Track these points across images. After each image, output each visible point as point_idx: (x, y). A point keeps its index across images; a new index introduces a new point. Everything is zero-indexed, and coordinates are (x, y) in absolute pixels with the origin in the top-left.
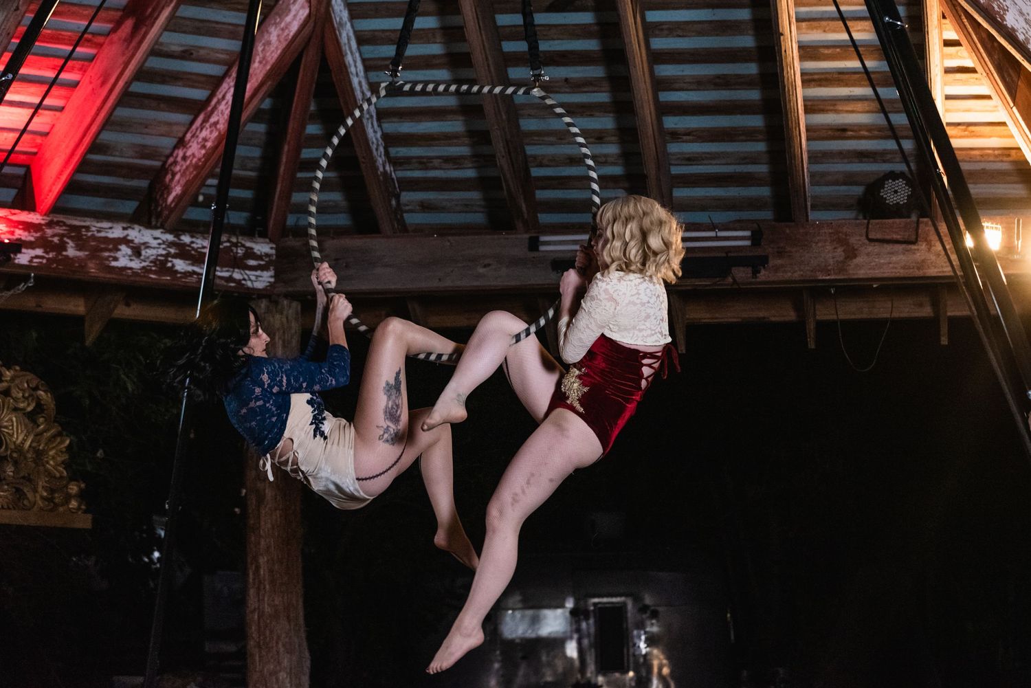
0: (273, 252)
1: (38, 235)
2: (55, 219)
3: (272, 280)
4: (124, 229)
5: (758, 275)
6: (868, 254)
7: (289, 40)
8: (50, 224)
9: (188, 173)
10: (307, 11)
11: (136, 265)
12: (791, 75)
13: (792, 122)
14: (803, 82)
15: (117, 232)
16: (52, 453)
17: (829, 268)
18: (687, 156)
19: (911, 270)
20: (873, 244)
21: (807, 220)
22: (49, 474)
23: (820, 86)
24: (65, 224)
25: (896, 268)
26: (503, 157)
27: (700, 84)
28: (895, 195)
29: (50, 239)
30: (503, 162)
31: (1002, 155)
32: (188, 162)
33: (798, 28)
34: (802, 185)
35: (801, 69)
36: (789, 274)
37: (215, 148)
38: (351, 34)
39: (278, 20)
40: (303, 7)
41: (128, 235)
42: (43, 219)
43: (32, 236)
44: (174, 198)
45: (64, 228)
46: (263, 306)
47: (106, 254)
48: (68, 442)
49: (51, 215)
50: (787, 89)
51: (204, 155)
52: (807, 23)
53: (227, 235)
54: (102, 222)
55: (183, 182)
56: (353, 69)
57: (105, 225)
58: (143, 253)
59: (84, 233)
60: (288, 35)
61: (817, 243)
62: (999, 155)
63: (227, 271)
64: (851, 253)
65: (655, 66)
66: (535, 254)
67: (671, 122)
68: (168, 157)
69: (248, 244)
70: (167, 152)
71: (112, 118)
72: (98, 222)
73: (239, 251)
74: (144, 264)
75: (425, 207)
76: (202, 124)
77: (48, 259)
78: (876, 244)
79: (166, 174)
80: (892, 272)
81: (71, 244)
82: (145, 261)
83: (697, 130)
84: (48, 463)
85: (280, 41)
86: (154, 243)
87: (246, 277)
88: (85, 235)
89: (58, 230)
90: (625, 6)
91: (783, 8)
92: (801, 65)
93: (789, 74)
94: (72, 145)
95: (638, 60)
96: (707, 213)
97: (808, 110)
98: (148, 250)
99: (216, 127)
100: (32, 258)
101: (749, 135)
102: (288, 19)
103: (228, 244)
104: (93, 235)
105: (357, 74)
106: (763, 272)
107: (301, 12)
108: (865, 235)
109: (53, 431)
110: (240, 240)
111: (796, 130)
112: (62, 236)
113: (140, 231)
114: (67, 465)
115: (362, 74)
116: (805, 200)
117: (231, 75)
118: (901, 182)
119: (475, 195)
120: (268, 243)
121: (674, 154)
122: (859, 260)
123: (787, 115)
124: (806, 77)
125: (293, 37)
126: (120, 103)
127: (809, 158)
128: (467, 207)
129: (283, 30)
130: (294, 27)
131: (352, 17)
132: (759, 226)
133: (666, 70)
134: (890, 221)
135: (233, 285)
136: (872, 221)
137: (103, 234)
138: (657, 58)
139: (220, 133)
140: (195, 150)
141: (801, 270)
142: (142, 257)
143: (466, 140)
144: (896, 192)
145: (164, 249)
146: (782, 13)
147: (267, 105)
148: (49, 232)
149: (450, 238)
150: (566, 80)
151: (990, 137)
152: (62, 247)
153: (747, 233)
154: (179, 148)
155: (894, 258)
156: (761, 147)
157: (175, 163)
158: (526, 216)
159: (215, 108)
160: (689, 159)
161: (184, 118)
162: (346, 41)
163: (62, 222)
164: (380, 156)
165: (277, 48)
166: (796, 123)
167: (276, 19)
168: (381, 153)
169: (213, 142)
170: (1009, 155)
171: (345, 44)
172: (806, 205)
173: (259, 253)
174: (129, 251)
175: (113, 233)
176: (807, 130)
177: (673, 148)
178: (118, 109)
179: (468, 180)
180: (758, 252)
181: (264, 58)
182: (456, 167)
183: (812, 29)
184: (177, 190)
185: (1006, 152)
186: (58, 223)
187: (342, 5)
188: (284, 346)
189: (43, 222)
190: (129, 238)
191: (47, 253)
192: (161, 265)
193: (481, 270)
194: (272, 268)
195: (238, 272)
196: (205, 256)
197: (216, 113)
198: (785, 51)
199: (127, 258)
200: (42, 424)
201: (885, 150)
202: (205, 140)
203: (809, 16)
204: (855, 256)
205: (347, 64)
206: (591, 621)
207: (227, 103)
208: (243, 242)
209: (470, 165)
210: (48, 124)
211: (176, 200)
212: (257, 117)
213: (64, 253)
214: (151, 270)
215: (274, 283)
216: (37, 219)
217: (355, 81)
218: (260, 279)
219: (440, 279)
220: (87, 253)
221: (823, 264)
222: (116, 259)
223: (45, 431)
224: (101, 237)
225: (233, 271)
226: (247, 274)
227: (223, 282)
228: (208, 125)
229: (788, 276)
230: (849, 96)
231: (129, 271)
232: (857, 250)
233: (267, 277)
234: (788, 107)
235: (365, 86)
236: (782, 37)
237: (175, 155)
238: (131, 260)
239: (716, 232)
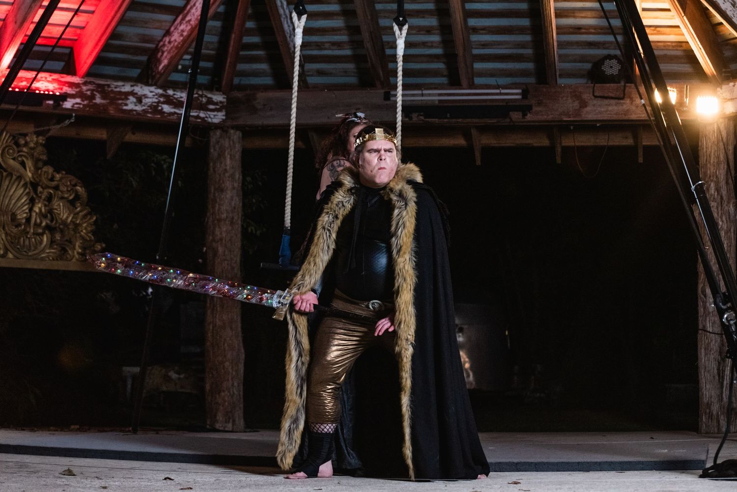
0: (225, 100)
1: (78, 90)
2: (88, 80)
3: (224, 118)
4: (132, 86)
5: (526, 117)
6: (594, 105)
8: (85, 84)
9: (172, 51)
11: (139, 108)
13: (547, 23)
15: (127, 88)
16: (85, 225)
17: (570, 113)
18: (482, 43)
19: (620, 116)
20: (597, 99)
21: (557, 83)
22: (83, 238)
24: (94, 83)
25: (611, 114)
26: (368, 42)
28: (611, 69)
29: (85, 92)
30: (368, 45)
31: (677, 46)
32: (172, 45)
34: (553, 62)
37: (189, 36)
41: (134, 90)
42: (81, 81)
43: (74, 91)
44: (163, 67)
45: (94, 85)
46: (218, 133)
47: (120, 102)
48: (95, 218)
49: (86, 78)
51: (182, 40)
53: (197, 90)
54: (117, 82)
55: (169, 57)
57: (120, 83)
58: (144, 101)
59: (106, 89)
61: (562, 98)
62: (675, 46)
63: (196, 112)
64: (584, 104)
66: (388, 102)
67: (472, 22)
68: (160, 41)
69: (209, 95)
70: (159, 38)
71: (124, 18)
72: (115, 82)
73: (204, 100)
74: (144, 108)
75: (320, 73)
76: (180, 22)
77: (84, 105)
78: (599, 99)
79: (159, 52)
80: (609, 117)
81: (98, 95)
82: (144, 106)
83: (489, 27)
84: (82, 231)
86: (150, 95)
87: (208, 116)
88: (107, 90)
89: (90, 87)
94: (99, 34)
96: (495, 79)
97: (558, 16)
98: (146, 99)
99: (189, 23)
100: (74, 104)
101: (521, 30)
103: (196, 96)
104: (112, 90)
106: (529, 115)
108: (592, 93)
109: (85, 212)
110: (204, 93)
111: (549, 28)
112: (92, 91)
113: (141, 87)
114: (94, 233)
116: (555, 72)
118: (614, 62)
119: (351, 66)
120: (221, 95)
121: (475, 42)
122: (588, 109)
123: (544, 17)
126: (129, 9)
127: (558, 45)
128: (346, 73)
132: (526, 86)
134: (608, 85)
135: (199, 120)
136: (596, 85)
137: (118, 89)
139: (192, 26)
140: (176, 37)
141: (552, 114)
142: (143, 104)
143: (346, 32)
144: (611, 67)
145: (156, 98)
147: (221, 9)
148: (84, 88)
149: (335, 92)
151: (669, 34)
152: (93, 97)
153: (519, 91)
154: (166, 36)
155: (610, 108)
156: (528, 38)
157: (164, 45)
158: (382, 79)
159: (189, 11)
160: (483, 45)
161: (169, 18)
163: (93, 82)
166: (549, 24)
169: (188, 32)
170: (681, 46)
172: (556, 74)
173: (216, 101)
174: (135, 100)
175: (124, 88)
176: (557, 28)
177: (474, 38)
178: (128, 12)
179: (346, 57)
180: (526, 102)
182: (339, 48)
184: (165, 62)
185: (679, 44)
186: (90, 83)
188: (231, 159)
189: (81, 82)
190: (135, 92)
191: (83, 101)
192: (155, 108)
194: (224, 110)
195: (202, 113)
196: (184, 103)
197: (189, 14)
199: (134, 104)
200: (79, 207)
201: (605, 41)
202: (183, 31)
204: (586, 106)
207: (197, 8)
208: (206, 94)
209: (348, 47)
210: (84, 21)
211: (164, 68)
212: (216, 16)
213: (94, 101)
214: (148, 111)
215: (226, 119)
216: (77, 80)
218: (216, 117)
219: (328, 118)
220: (108, 101)
221: (566, 111)
222: (126, 105)
223: (80, 211)
224: (117, 91)
225: (199, 113)
226: (208, 114)
227: (193, 119)
228: (184, 22)
229: (544, 118)
230: (583, 8)
231: (134, 112)
232: (587, 102)
233: (221, 116)
234: (545, 13)
237: (164, 40)
238: (136, 105)
239: (500, 90)
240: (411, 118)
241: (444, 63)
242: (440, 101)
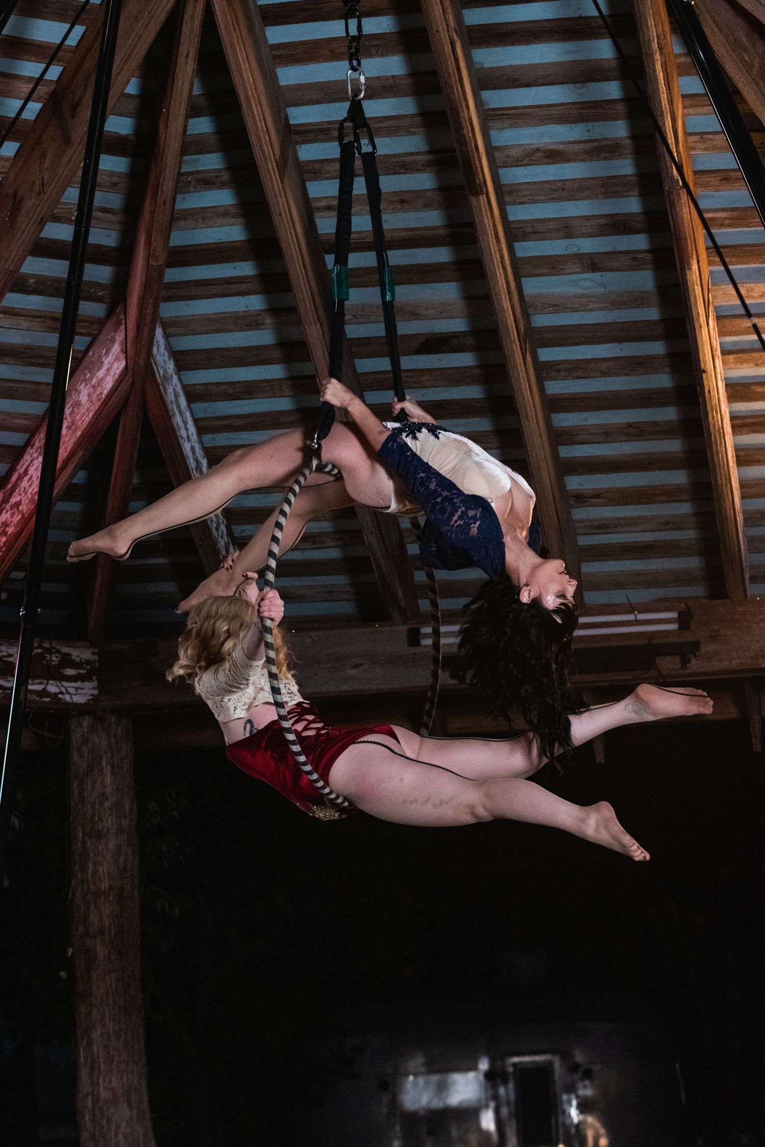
0: (96, 657)
3: (96, 692)
5: (688, 665)
7: (102, 400)
10: (123, 364)
12: (718, 421)
13: (721, 477)
14: (734, 427)
18: (597, 523)
21: (746, 597)
23: (755, 432)
26: (372, 532)
27: (607, 434)
30: (372, 539)
33: (724, 363)
34: (737, 553)
35: (730, 413)
36: (726, 663)
37: (18, 534)
38: (179, 389)
39: (89, 375)
40: (117, 359)
46: (85, 724)
50: (713, 438)
51: (5, 543)
52: (735, 356)
53: (39, 640)
56: (183, 432)
60: (101, 393)
61: (758, 624)
63: (40, 683)
65: (553, 415)
66: (416, 650)
67: (574, 483)
69: (65, 650)
73: (54, 659)
83: (608, 491)
85: (91, 402)
87: (63, 690)
90: (511, 344)
91: (704, 339)
92: (730, 408)
93: (716, 419)
95: (530, 411)
96: (623, 592)
97: (740, 462)
99: (18, 508)
101: (671, 494)
102: (100, 374)
103: (40, 651)
105: (188, 437)
106: (694, 661)
107: (116, 365)
110: (54, 645)
111: (726, 486)
115: (194, 437)
116: (742, 573)
117: (34, 444)
119: (340, 580)
120: (89, 648)
121: (581, 521)
123: (715, 469)
124: (737, 422)
125: (107, 396)
127: (745, 520)
128: (331, 595)
129: (94, 387)
130: (109, 384)
131: (180, 367)
132: (687, 605)
133: (567, 420)
135: (48, 700)
138: (554, 405)
139: (23, 515)
141: (739, 658)
146: (703, 346)
147: (80, 477)
149: (312, 633)
153: (673, 615)
156: (685, 508)
158: (403, 603)
159: (16, 485)
160: (599, 527)
162: (173, 399)
164: (222, 537)
165: (88, 410)
166: (726, 479)
167: (86, 374)
168: (222, 532)
169: (16, 527)
171: (172, 403)
172: (743, 578)
173: (78, 660)
176: (742, 486)
177: (580, 514)
179: (331, 561)
180: (688, 637)
181: (73, 422)
182: (315, 546)
183: (742, 363)
187: (166, 354)
188: (113, 772)
193: (352, 672)
194: (94, 678)
195: (53, 684)
196: (15, 666)
197: (17, 491)
198: (709, 392)
202: (6, 525)
203: (738, 347)
205: (175, 426)
206: (511, 1086)
207: (30, 479)
208: (58, 647)
209: (333, 544)
212: (70, 493)
215: (99, 695)
217: (186, 447)
218: (80, 691)
225: (47, 683)
226: (63, 686)
227: (35, 697)
228: (8, 507)
229: (724, 665)
233: (90, 689)
234: (716, 459)
235: (199, 453)
236: (704, 375)
239: (636, 615)
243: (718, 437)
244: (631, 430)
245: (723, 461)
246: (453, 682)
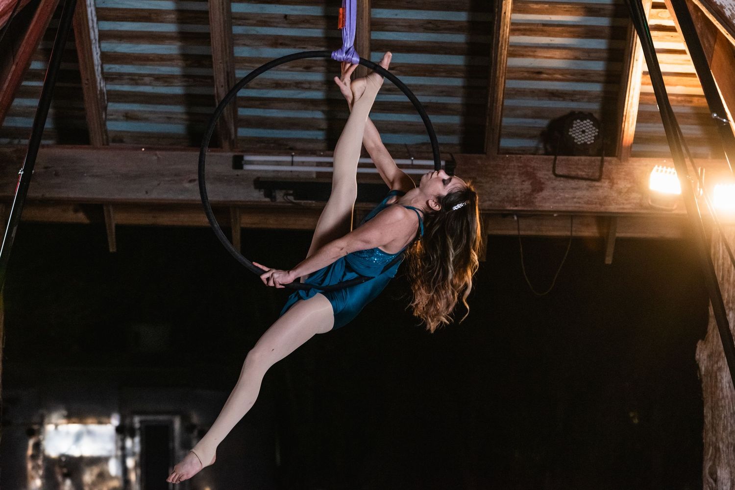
6: (554, 188)
13: (500, 72)
14: (510, 30)
17: (517, 199)
19: (594, 206)
20: (559, 179)
25: (579, 203)
27: (411, 27)
28: (583, 135)
31: (685, 101)
34: (499, 124)
50: (500, 45)
61: (506, 175)
62: (682, 101)
64: (538, 187)
65: (372, 10)
66: (239, 172)
75: (128, 117)
78: (562, 179)
80: (575, 207)
92: (511, 16)
93: (505, 32)
101: (449, 71)
108: (551, 169)
111: (502, 78)
116: (499, 137)
118: (588, 123)
119: (179, 109)
122: (545, 194)
124: (512, 27)
128: (169, 119)
132: (452, 156)
134: (576, 158)
136: (558, 157)
141: (489, 200)
143: (180, 63)
144: (584, 132)
149: (158, 152)
150: (286, 16)
151: (676, 85)
155: (579, 193)
156: (458, 82)
164: (99, 75)
166: (503, 73)
168: (99, 71)
170: (691, 102)
172: (499, 141)
179: (174, 96)
182: (166, 84)
185: (688, 99)
193: (187, 185)
198: (505, 13)
201: (574, 91)
204: (541, 190)
209: (179, 84)
219: (147, 193)
221: (511, 196)
230: (549, 44)
232: (543, 183)
234: (499, 59)
239: (412, 160)
240: (273, 198)
241: (323, 111)
242: (319, 174)
243: (504, 44)
244: (430, 26)
245: (504, 61)
246: (267, 200)
